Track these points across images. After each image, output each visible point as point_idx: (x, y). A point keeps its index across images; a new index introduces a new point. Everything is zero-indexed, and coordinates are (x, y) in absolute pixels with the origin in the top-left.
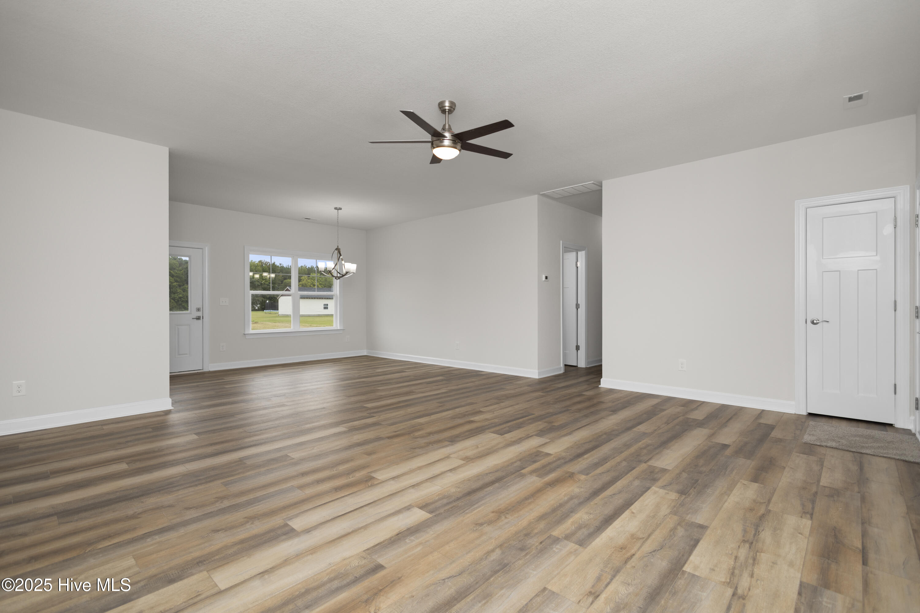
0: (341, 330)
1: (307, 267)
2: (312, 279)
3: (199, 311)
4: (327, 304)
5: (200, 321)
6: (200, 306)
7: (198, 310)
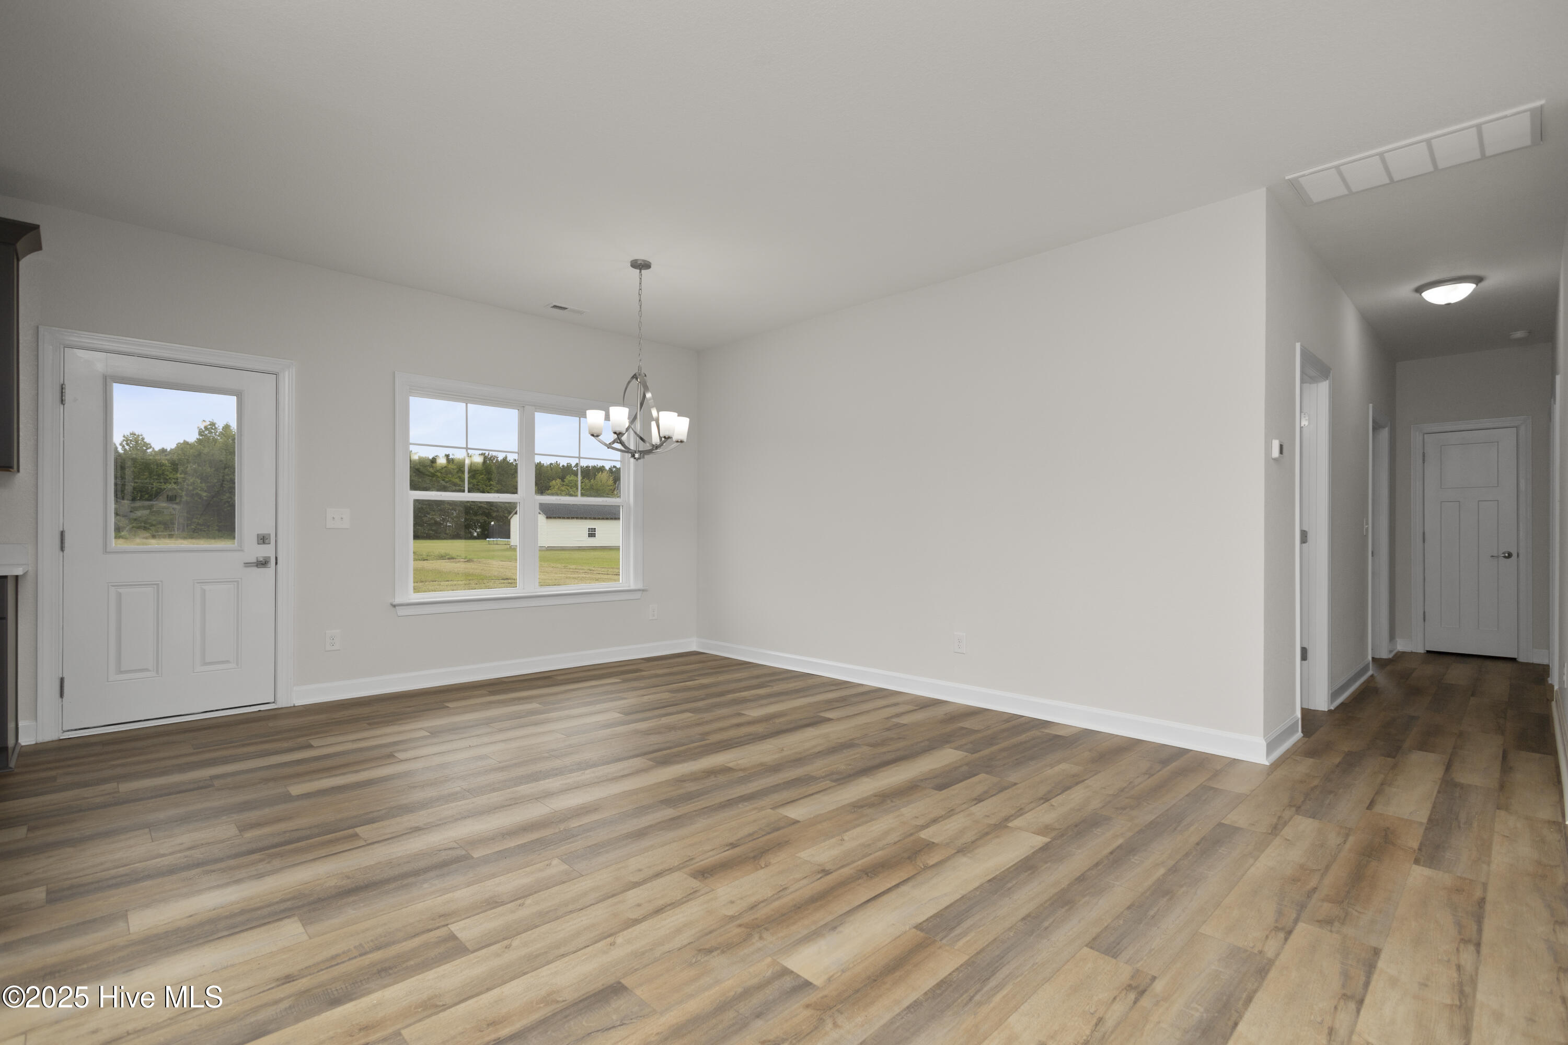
0: (639, 590)
1: (561, 465)
2: (569, 486)
3: (264, 543)
4: (595, 529)
5: (269, 571)
6: (268, 529)
7: (263, 539)
